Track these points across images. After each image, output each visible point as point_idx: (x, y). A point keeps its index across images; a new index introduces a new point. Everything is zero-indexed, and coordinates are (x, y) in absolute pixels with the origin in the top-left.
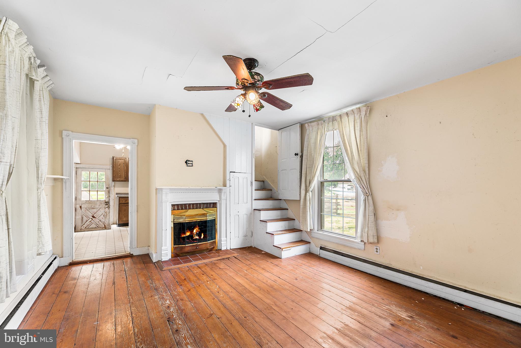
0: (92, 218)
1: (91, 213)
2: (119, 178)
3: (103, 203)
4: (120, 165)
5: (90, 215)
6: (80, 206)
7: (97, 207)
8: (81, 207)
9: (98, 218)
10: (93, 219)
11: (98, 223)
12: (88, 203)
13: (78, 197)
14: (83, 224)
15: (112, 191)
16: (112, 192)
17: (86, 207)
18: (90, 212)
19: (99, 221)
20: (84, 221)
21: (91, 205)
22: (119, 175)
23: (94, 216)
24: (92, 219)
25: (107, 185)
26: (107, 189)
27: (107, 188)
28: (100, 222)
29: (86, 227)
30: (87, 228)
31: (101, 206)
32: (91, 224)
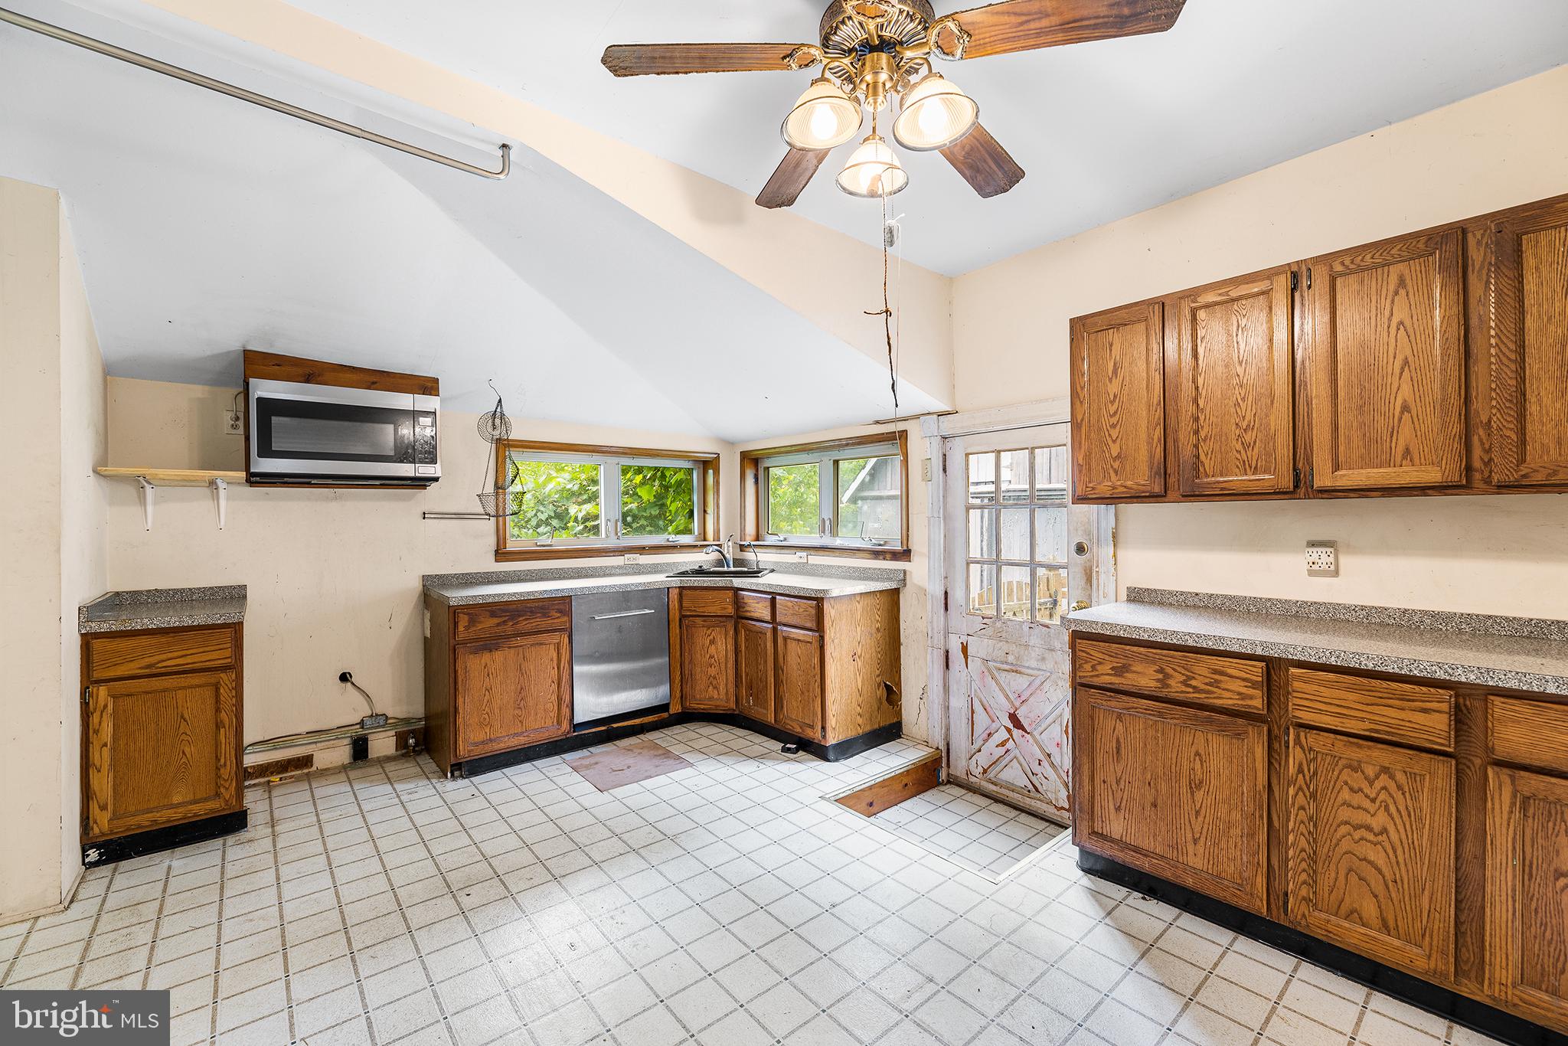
0: (1011, 726)
1: (1007, 697)
2: (1116, 472)
3: (1057, 645)
4: (1115, 372)
5: (1002, 708)
6: (962, 643)
7: (1033, 664)
8: (965, 649)
9: (1038, 737)
10: (1016, 733)
11: (1037, 769)
12: (989, 631)
13: (957, 596)
14: (976, 746)
15: (1102, 569)
16: (1102, 577)
17: (983, 654)
18: (1002, 689)
19: (1042, 757)
20: (979, 729)
21: (1005, 647)
22: (1115, 450)
23: (1020, 715)
24: (1009, 730)
25: (1080, 532)
26: (1080, 559)
27: (1080, 549)
28: (1045, 763)
29: (985, 771)
30: (991, 775)
31: (1049, 665)
32: (1008, 759)
